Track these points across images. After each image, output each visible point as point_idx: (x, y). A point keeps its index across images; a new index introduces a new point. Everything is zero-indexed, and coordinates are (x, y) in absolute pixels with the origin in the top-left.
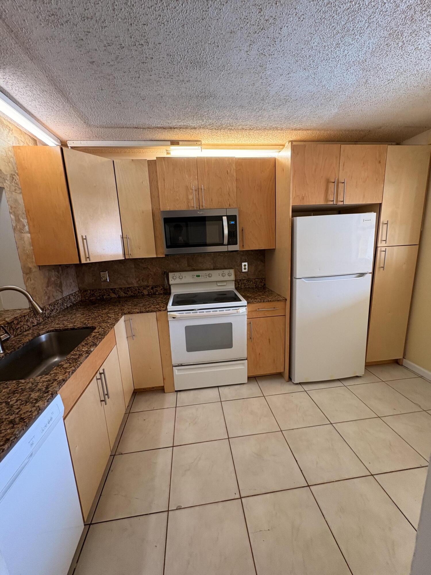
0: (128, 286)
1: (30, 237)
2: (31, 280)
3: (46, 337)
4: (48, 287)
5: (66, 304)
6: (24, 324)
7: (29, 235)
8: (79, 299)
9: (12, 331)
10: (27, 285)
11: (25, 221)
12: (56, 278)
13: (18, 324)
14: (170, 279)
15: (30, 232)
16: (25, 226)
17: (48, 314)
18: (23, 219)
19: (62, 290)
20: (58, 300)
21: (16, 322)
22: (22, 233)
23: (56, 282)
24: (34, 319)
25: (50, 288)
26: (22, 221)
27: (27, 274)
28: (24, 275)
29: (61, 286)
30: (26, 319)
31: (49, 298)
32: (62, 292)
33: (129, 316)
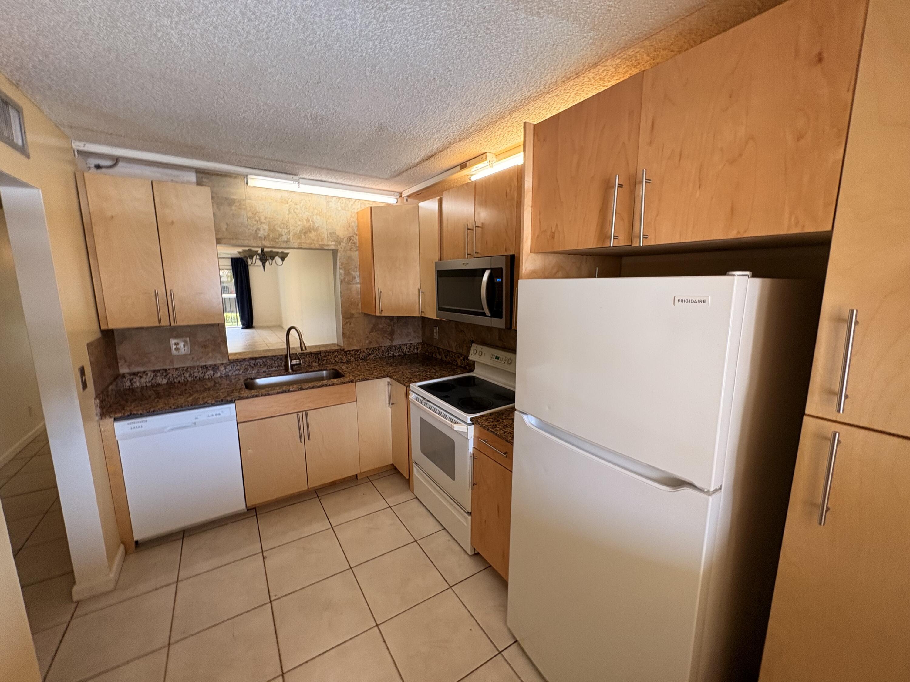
0: (449, 349)
1: (359, 287)
2: (350, 324)
3: (326, 373)
4: (372, 331)
5: (392, 353)
6: (331, 359)
7: (359, 286)
8: (416, 351)
9: (317, 361)
10: (345, 327)
11: (356, 274)
12: (385, 325)
13: (324, 356)
14: (472, 352)
15: (360, 283)
16: (355, 278)
17: (363, 356)
18: (354, 272)
19: (392, 338)
20: (381, 347)
21: (323, 355)
22: (350, 284)
23: (385, 329)
24: (345, 357)
25: (373, 334)
26: (352, 274)
27: (347, 318)
28: (344, 319)
29: (392, 333)
30: (335, 355)
31: (370, 343)
32: (392, 340)
33: (394, 382)
